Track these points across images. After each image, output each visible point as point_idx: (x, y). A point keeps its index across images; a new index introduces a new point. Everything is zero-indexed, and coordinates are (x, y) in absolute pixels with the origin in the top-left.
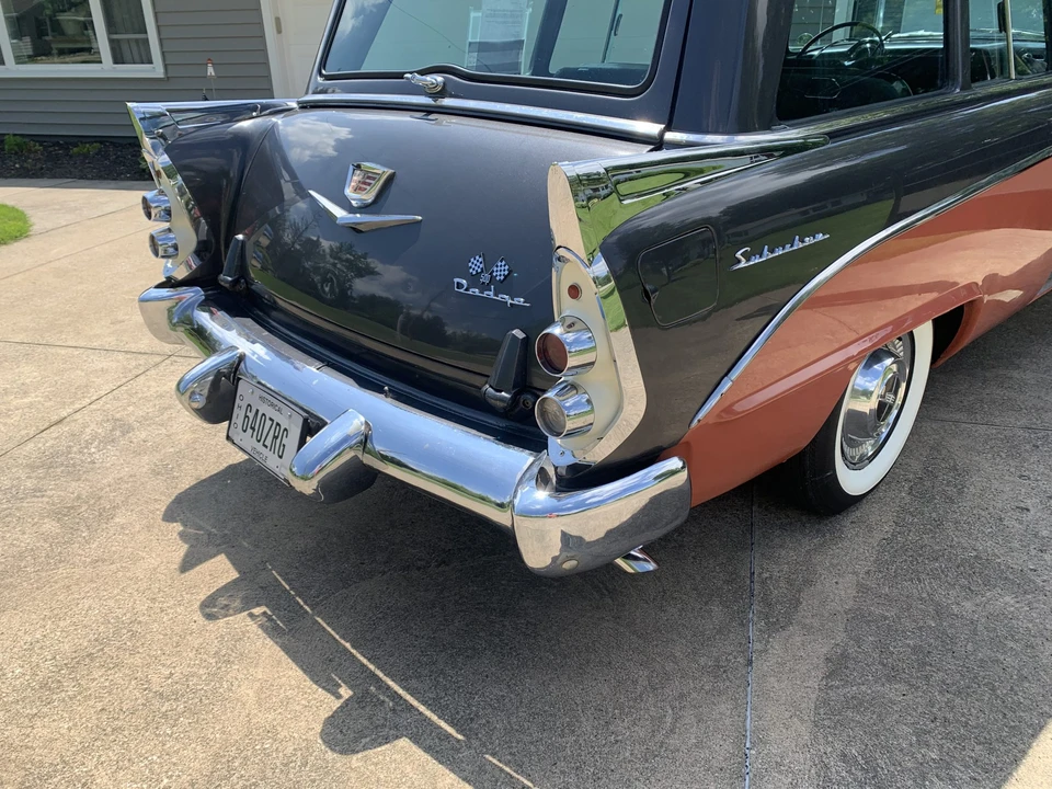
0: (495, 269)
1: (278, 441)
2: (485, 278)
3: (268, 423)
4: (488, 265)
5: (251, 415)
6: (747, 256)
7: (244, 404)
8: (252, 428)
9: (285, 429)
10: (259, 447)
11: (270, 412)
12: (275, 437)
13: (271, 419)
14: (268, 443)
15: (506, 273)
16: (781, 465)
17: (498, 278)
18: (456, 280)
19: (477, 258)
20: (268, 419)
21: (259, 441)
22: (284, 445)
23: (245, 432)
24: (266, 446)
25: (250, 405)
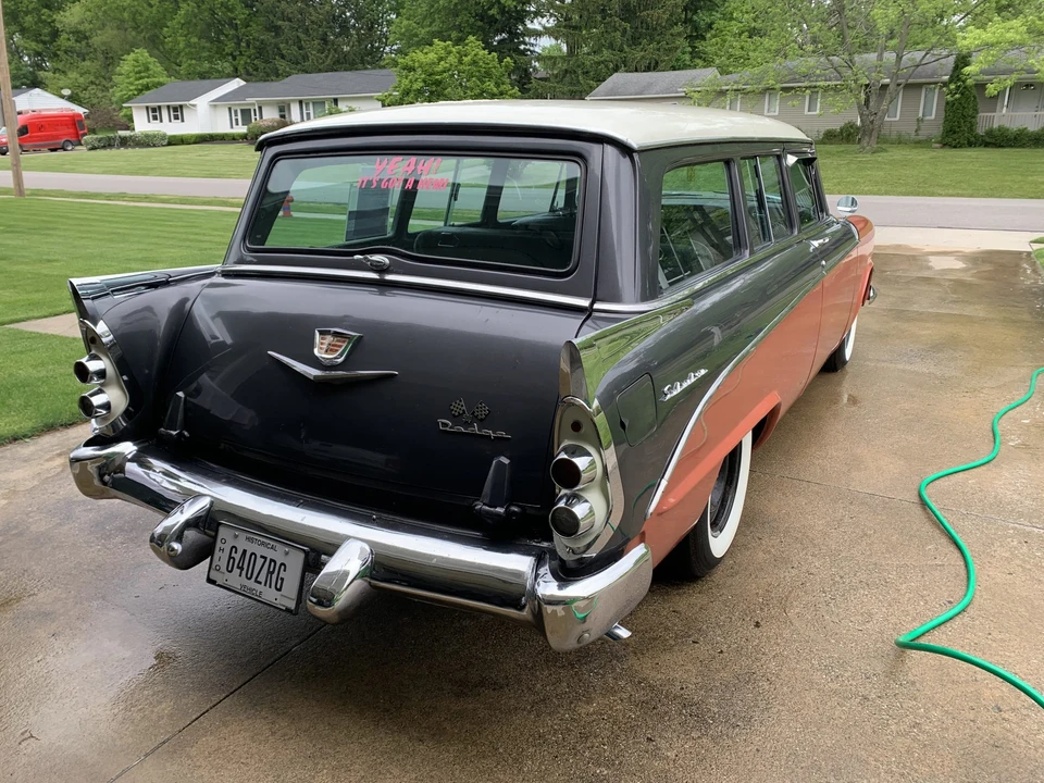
0: (476, 410)
2: (468, 418)
3: (260, 561)
4: (469, 407)
5: (237, 557)
7: (227, 547)
8: (238, 567)
10: (251, 584)
11: (260, 551)
12: (270, 573)
13: (262, 557)
14: (262, 578)
15: (487, 412)
17: (479, 417)
18: (440, 421)
19: (458, 402)
20: (258, 556)
21: (250, 579)
22: (282, 579)
23: (231, 572)
24: (260, 582)
25: (234, 546)
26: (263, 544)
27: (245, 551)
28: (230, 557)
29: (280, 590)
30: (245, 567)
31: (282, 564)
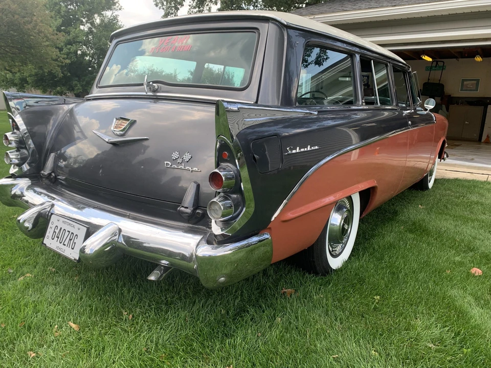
0: (185, 156)
1: (72, 241)
2: (180, 161)
3: (67, 233)
4: (181, 155)
5: (57, 231)
6: (291, 149)
7: (54, 227)
8: (57, 237)
10: (61, 246)
11: (68, 228)
12: (71, 240)
13: (68, 231)
14: (66, 243)
15: (190, 158)
16: (305, 250)
17: (186, 160)
18: (166, 162)
19: (176, 152)
20: (66, 231)
21: (61, 243)
22: (75, 243)
23: (53, 239)
24: (65, 245)
25: (57, 226)
26: (70, 224)
27: (61, 228)
28: (54, 232)
29: (73, 249)
30: (60, 237)
31: (77, 235)
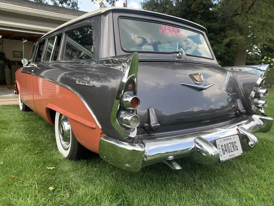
1: (235, 147)
3: (229, 145)
5: (224, 148)
7: (220, 147)
8: (226, 151)
9: (235, 142)
10: (231, 153)
12: (233, 147)
13: (229, 143)
14: (232, 150)
20: (228, 144)
22: (237, 146)
23: (225, 154)
24: (233, 151)
25: (222, 145)
26: (228, 139)
27: (225, 145)
29: (238, 150)
30: (227, 149)
